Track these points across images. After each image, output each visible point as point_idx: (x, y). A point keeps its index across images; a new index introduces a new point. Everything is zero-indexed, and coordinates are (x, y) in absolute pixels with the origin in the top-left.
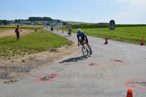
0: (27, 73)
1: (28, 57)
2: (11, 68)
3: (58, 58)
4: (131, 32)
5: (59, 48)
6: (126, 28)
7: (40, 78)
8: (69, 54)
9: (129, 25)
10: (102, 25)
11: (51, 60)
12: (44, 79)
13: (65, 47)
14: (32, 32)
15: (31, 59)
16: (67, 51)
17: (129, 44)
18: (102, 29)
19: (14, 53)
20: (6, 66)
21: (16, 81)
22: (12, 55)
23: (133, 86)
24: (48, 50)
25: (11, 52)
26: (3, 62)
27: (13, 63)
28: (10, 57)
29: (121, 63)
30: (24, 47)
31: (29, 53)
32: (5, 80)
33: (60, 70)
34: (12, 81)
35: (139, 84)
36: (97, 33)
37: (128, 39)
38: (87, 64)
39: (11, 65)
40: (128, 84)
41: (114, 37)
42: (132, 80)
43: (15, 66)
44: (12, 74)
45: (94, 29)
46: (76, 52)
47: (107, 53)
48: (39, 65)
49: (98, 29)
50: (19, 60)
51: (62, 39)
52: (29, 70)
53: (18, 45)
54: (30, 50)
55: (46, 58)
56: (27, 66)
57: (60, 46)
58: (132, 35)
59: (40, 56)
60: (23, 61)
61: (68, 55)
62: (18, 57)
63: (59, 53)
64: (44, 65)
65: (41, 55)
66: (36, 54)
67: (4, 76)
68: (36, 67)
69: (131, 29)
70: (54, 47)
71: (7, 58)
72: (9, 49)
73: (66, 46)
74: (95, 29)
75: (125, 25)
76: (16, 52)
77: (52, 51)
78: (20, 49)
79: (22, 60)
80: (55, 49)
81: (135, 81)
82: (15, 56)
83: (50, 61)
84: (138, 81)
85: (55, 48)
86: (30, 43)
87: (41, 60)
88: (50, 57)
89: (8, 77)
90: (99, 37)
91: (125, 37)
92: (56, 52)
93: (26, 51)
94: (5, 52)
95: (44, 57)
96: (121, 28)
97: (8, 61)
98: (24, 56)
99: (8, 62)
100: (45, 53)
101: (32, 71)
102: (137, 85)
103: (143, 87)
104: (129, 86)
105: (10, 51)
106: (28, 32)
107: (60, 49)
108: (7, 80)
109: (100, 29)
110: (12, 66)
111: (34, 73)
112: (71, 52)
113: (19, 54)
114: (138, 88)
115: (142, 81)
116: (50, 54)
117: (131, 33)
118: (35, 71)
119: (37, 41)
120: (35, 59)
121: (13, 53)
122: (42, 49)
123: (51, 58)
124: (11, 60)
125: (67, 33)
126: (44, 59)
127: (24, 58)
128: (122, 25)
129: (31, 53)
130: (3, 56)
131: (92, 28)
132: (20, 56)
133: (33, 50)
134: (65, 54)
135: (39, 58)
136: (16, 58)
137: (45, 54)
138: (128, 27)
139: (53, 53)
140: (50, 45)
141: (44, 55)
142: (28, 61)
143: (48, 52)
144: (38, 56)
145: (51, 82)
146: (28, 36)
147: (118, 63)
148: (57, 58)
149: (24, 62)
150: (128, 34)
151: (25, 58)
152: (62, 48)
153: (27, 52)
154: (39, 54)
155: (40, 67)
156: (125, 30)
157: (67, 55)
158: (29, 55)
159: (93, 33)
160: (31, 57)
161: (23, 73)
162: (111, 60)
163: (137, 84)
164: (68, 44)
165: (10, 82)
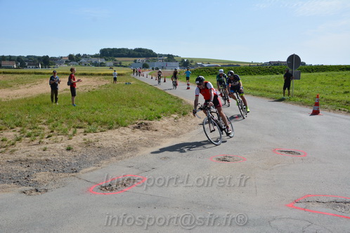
0: (74, 174)
1: (81, 140)
2: (40, 162)
3: (150, 144)
4: (345, 83)
5: (157, 122)
6: (333, 75)
7: (99, 186)
8: (177, 135)
9: (345, 66)
10: (276, 67)
11: (132, 148)
12: (108, 188)
13: (172, 119)
14: (104, 83)
15: (88, 144)
16: (174, 128)
17: (332, 113)
18: (275, 76)
19: (52, 132)
20: (29, 158)
21: (46, 190)
22: (47, 136)
23: (304, 209)
24: (129, 126)
25: (47, 129)
26: (24, 151)
27: (46, 152)
28: (42, 138)
29: (295, 157)
30: (78, 118)
31: (85, 132)
32: (23, 188)
33: (147, 169)
34: (37, 191)
35: (321, 205)
36: (258, 87)
37: (333, 100)
38: (214, 159)
39: (41, 156)
40: (296, 205)
41: (300, 96)
42: (308, 196)
43: (49, 158)
44: (40, 176)
45: (254, 76)
46: (196, 130)
47: (270, 135)
48: (102, 157)
49: (262, 77)
50: (59, 146)
51: (172, 100)
52: (78, 167)
53: (66, 112)
54: (90, 124)
55: (121, 143)
56: (77, 160)
57: (159, 117)
58: (346, 92)
59: (109, 138)
60: (69, 149)
61: (175, 137)
62: (59, 140)
63: (155, 133)
64: (114, 158)
65: (111, 136)
66: (100, 134)
67: (24, 180)
68: (96, 162)
69: (347, 78)
70: (146, 119)
71: (35, 142)
72: (44, 121)
73: (175, 116)
74: (257, 77)
75: (335, 66)
76: (57, 128)
77: (139, 127)
78: (69, 123)
79: (66, 145)
80: (146, 124)
81: (315, 199)
82: (54, 137)
83: (131, 150)
84: (322, 199)
85: (146, 122)
86: (93, 108)
87: (110, 146)
88: (130, 140)
89: (31, 182)
90: (261, 96)
91: (327, 97)
92: (148, 129)
93: (80, 128)
94: (33, 128)
95: (116, 140)
96: (321, 73)
97: (36, 148)
98: (74, 137)
99: (35, 150)
100: (123, 131)
101: (85, 170)
102: (316, 207)
103: (330, 211)
104: (297, 208)
105: (46, 127)
106: (95, 84)
107: (159, 123)
108: (28, 188)
109: (269, 76)
110: (43, 158)
111: (88, 174)
112: (184, 131)
113: (65, 133)
114: (316, 212)
115: (332, 199)
116: (132, 135)
117: (346, 86)
118: (92, 171)
119: (111, 106)
120: (97, 145)
121: (50, 131)
122: (117, 123)
123: (134, 143)
124: (43, 146)
125: (187, 86)
126: (116, 145)
127: (71, 143)
128: (326, 66)
129: (90, 132)
130: (27, 137)
131: (250, 74)
132: (65, 138)
133: (96, 125)
134: (170, 136)
135: (104, 143)
136: (55, 142)
137: (122, 134)
138: (341, 72)
139: (141, 132)
140: (138, 113)
141: (119, 137)
142: (80, 149)
143: (128, 130)
144: (105, 138)
145: (122, 194)
146: (93, 93)
147: (289, 156)
148: (147, 144)
149: (71, 151)
150: (337, 89)
151: (75, 142)
152: (165, 121)
153: (82, 130)
154: (109, 133)
155: (105, 162)
156: (331, 79)
157: (172, 136)
158: (85, 137)
159: (249, 86)
160: (87, 140)
161: (63, 175)
162: (274, 150)
163: (317, 205)
164: (180, 113)
165: (34, 193)
